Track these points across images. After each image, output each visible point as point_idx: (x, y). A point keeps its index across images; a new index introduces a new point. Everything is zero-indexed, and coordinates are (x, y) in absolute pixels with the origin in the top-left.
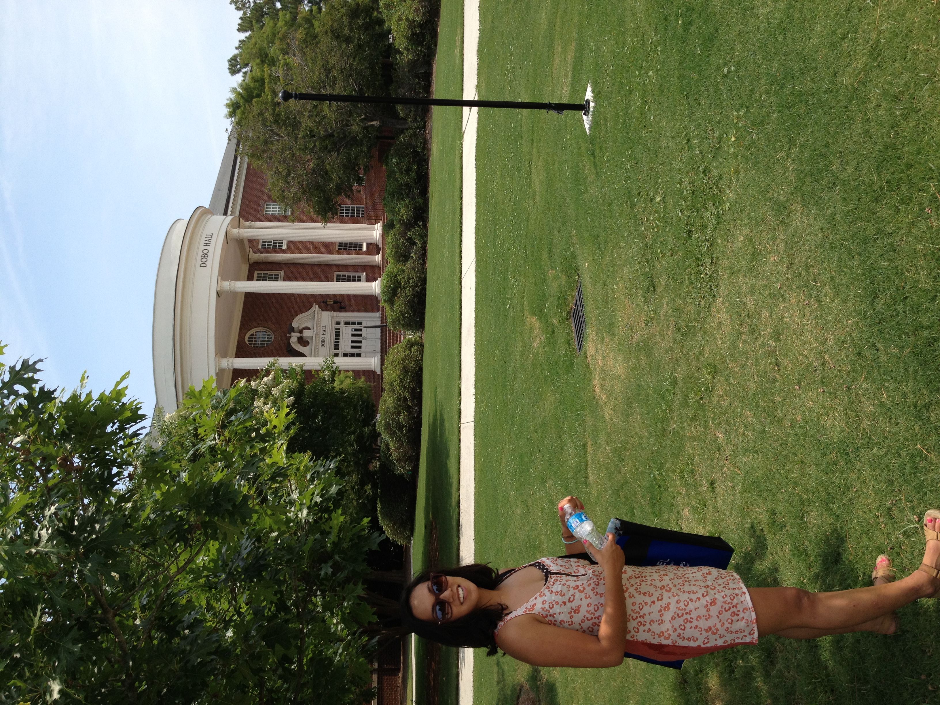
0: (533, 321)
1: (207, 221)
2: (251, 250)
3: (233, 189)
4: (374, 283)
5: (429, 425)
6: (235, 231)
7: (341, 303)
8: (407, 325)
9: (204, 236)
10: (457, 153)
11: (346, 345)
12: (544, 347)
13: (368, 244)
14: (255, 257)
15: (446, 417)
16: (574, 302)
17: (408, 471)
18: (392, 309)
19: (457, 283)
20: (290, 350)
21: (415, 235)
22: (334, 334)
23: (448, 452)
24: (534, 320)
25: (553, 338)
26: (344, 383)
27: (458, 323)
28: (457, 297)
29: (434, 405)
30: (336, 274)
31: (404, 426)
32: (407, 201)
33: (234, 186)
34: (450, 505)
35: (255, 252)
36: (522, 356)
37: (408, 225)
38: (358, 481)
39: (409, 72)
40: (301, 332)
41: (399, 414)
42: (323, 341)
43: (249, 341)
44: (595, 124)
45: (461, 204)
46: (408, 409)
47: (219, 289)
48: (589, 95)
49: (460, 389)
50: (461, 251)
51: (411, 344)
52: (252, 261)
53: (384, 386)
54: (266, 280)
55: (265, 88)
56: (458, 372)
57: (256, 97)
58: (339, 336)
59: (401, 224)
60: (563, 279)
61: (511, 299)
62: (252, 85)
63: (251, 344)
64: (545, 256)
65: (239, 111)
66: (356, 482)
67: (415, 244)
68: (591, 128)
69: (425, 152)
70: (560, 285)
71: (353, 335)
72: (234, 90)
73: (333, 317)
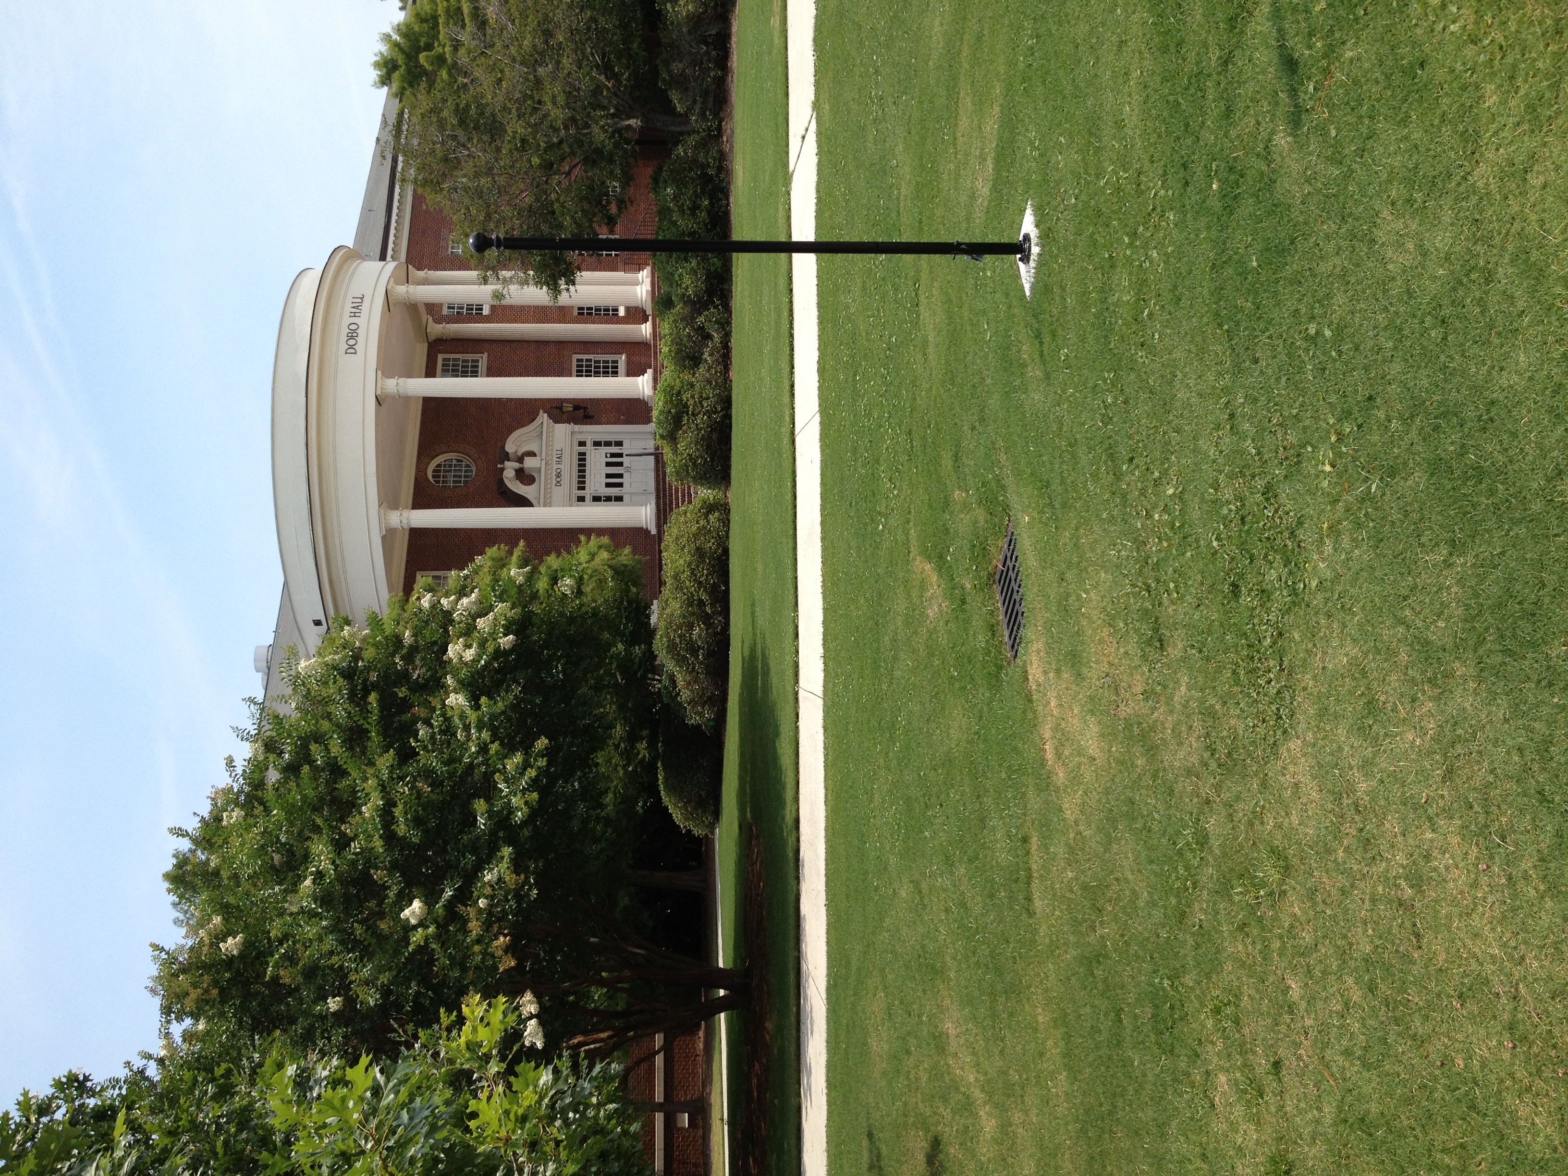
0: (924, 568)
1: (353, 273)
2: (430, 318)
3: (395, 211)
4: (640, 379)
5: (743, 658)
6: (402, 290)
7: (585, 408)
8: (701, 478)
9: (350, 299)
10: (781, 208)
11: (596, 482)
12: (947, 622)
13: (628, 309)
14: (437, 329)
15: (772, 664)
16: (1001, 557)
17: (709, 720)
18: (675, 451)
19: (786, 441)
20: (504, 492)
21: (710, 321)
22: (575, 462)
23: (777, 727)
24: (928, 567)
25: (963, 611)
26: (597, 560)
27: (791, 512)
28: (787, 464)
29: (750, 629)
30: (576, 357)
31: (699, 647)
32: (694, 263)
33: (396, 204)
34: (783, 818)
35: (437, 321)
36: (907, 624)
37: (698, 305)
38: (625, 735)
39: (689, 32)
40: (520, 460)
41: (691, 626)
42: (558, 475)
43: (433, 476)
44: (1041, 284)
45: (791, 302)
46: (707, 619)
47: (379, 392)
48: (1028, 226)
49: (797, 627)
50: (792, 386)
51: (710, 508)
52: (432, 338)
53: (664, 577)
54: (457, 376)
55: (439, 33)
56: (791, 597)
57: (425, 50)
58: (584, 465)
59: (685, 303)
60: (981, 515)
61: (886, 516)
62: (416, 28)
63: (438, 482)
64: (947, 462)
65: (396, 75)
66: (621, 738)
67: (709, 337)
68: (1032, 288)
69: (722, 176)
70: (975, 523)
71: (608, 464)
72: (387, 38)
73: (573, 433)
